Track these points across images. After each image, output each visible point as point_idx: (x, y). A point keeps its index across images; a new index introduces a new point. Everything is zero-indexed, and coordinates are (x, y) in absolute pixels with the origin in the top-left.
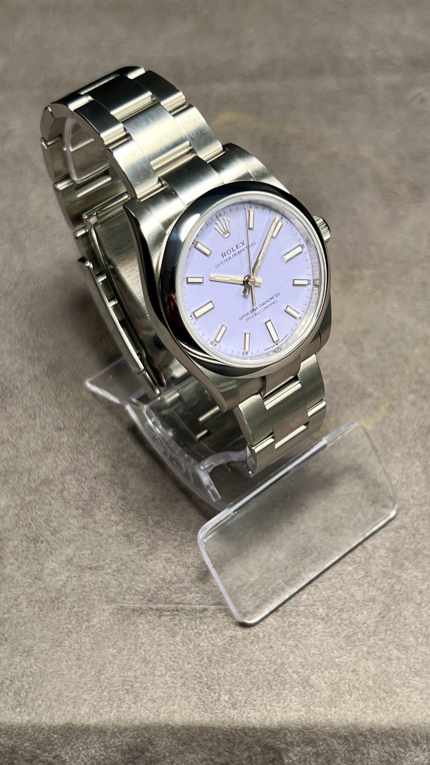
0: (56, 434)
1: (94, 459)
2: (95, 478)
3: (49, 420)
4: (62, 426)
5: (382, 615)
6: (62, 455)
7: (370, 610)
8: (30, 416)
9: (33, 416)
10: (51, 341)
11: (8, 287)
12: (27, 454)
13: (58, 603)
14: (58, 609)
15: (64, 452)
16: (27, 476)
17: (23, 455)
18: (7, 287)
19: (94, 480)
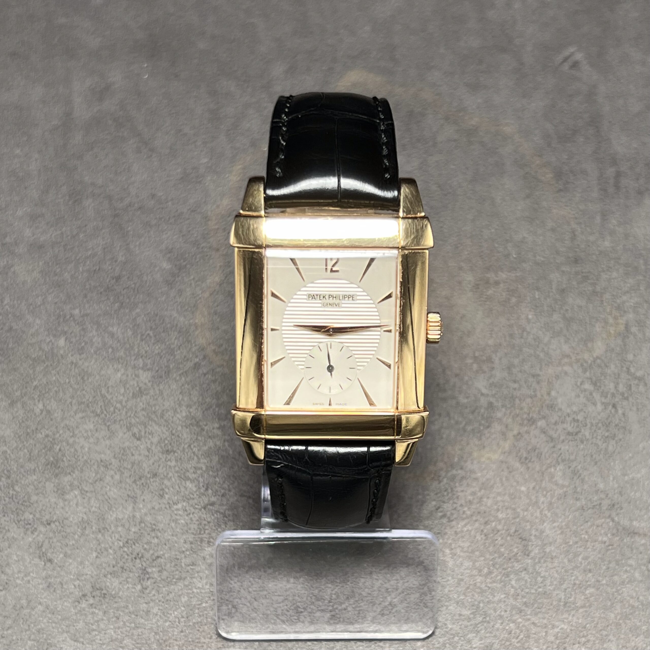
1: (203, 486)
2: (205, 508)
10: (157, 347)
15: (171, 477)
19: (203, 510)
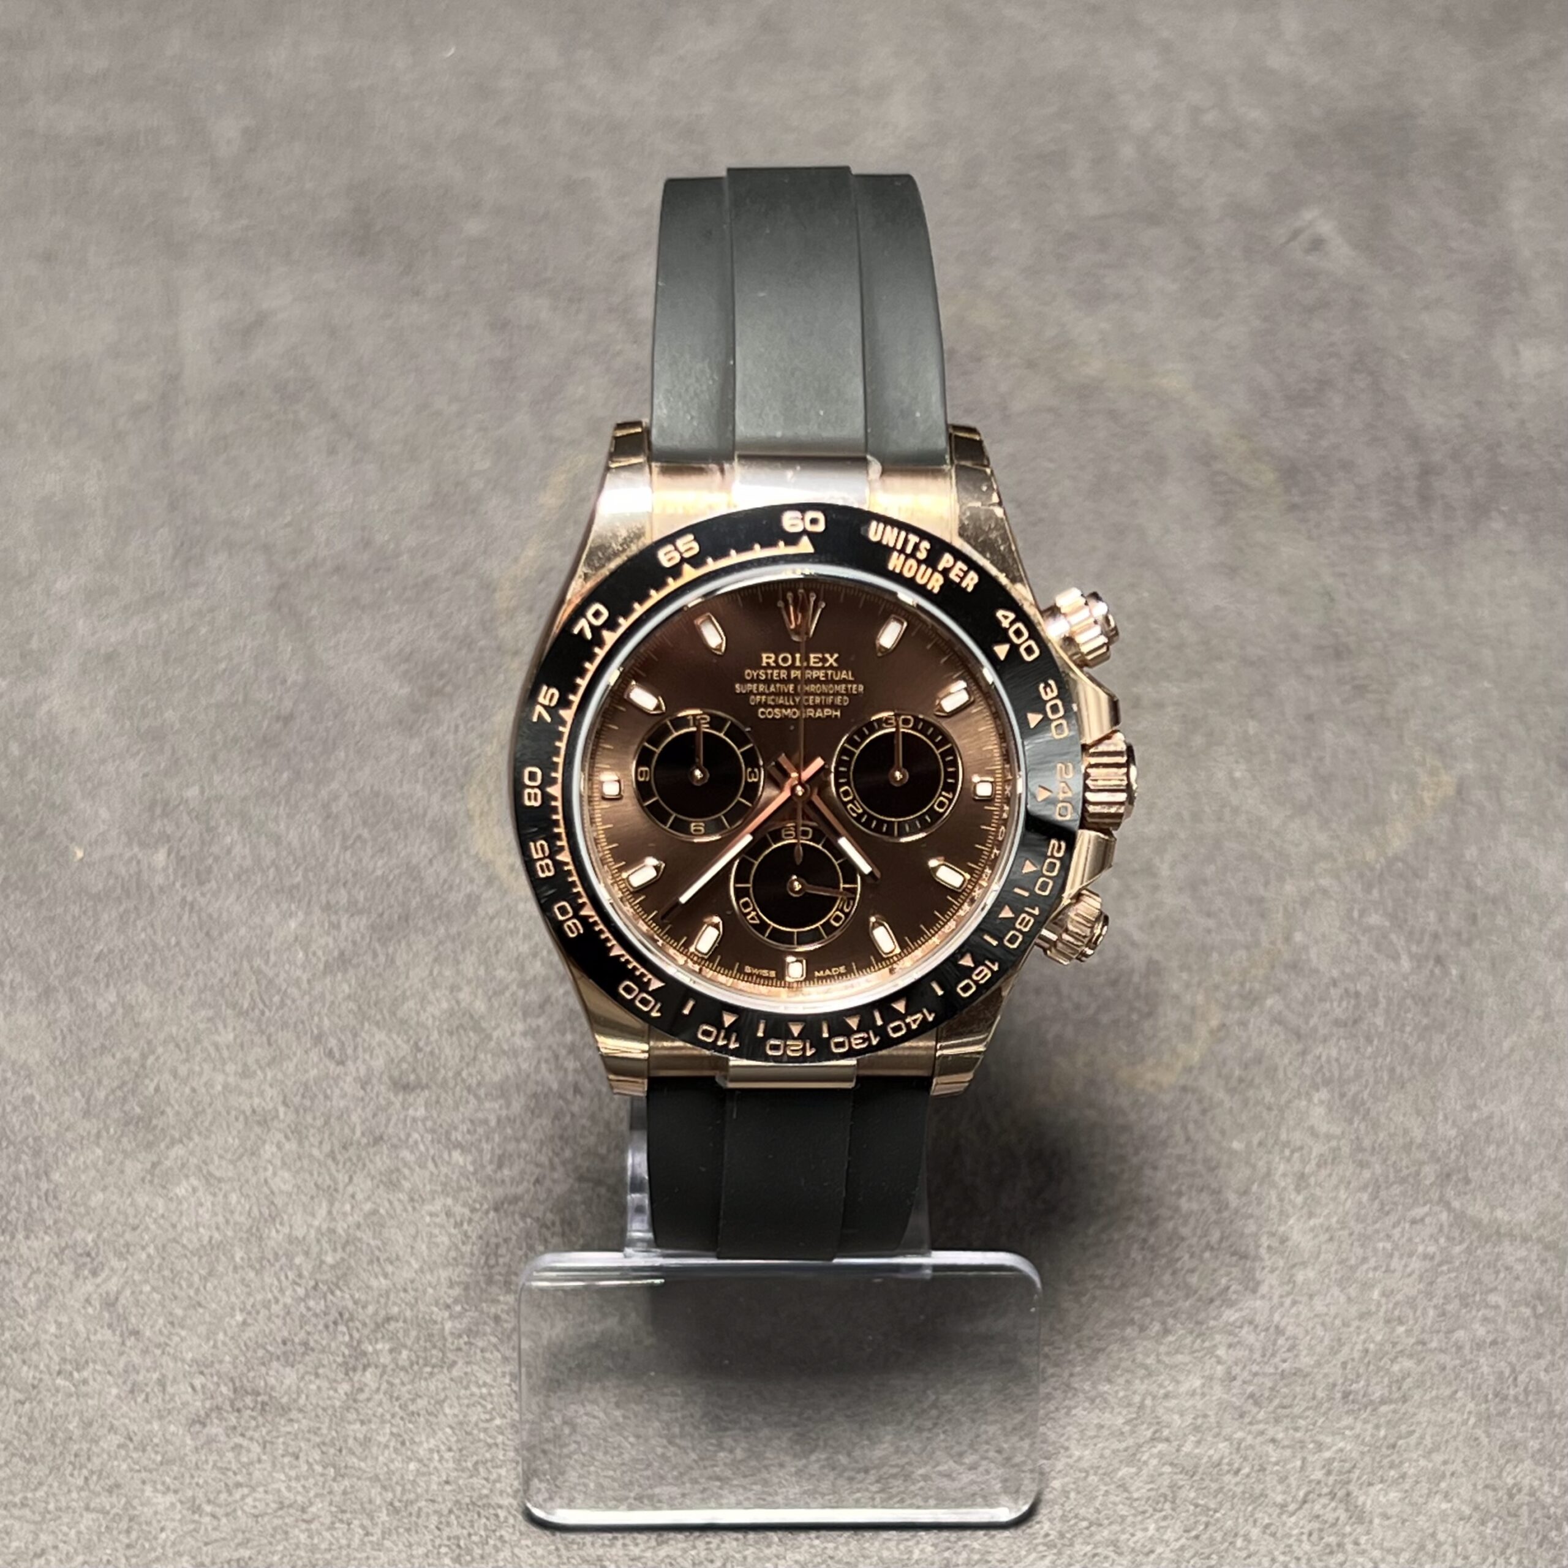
0: (398, 1101)
3: (379, 1063)
4: (412, 1077)
5: (1194, 1533)
6: (412, 1152)
7: (1163, 1524)
8: (330, 1054)
9: (337, 1055)
11: (269, 726)
12: (326, 1148)
13: (410, 1514)
14: (408, 1530)
16: (325, 1204)
17: (315, 1152)
18: (265, 724)
